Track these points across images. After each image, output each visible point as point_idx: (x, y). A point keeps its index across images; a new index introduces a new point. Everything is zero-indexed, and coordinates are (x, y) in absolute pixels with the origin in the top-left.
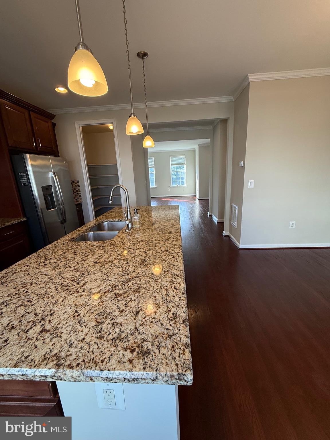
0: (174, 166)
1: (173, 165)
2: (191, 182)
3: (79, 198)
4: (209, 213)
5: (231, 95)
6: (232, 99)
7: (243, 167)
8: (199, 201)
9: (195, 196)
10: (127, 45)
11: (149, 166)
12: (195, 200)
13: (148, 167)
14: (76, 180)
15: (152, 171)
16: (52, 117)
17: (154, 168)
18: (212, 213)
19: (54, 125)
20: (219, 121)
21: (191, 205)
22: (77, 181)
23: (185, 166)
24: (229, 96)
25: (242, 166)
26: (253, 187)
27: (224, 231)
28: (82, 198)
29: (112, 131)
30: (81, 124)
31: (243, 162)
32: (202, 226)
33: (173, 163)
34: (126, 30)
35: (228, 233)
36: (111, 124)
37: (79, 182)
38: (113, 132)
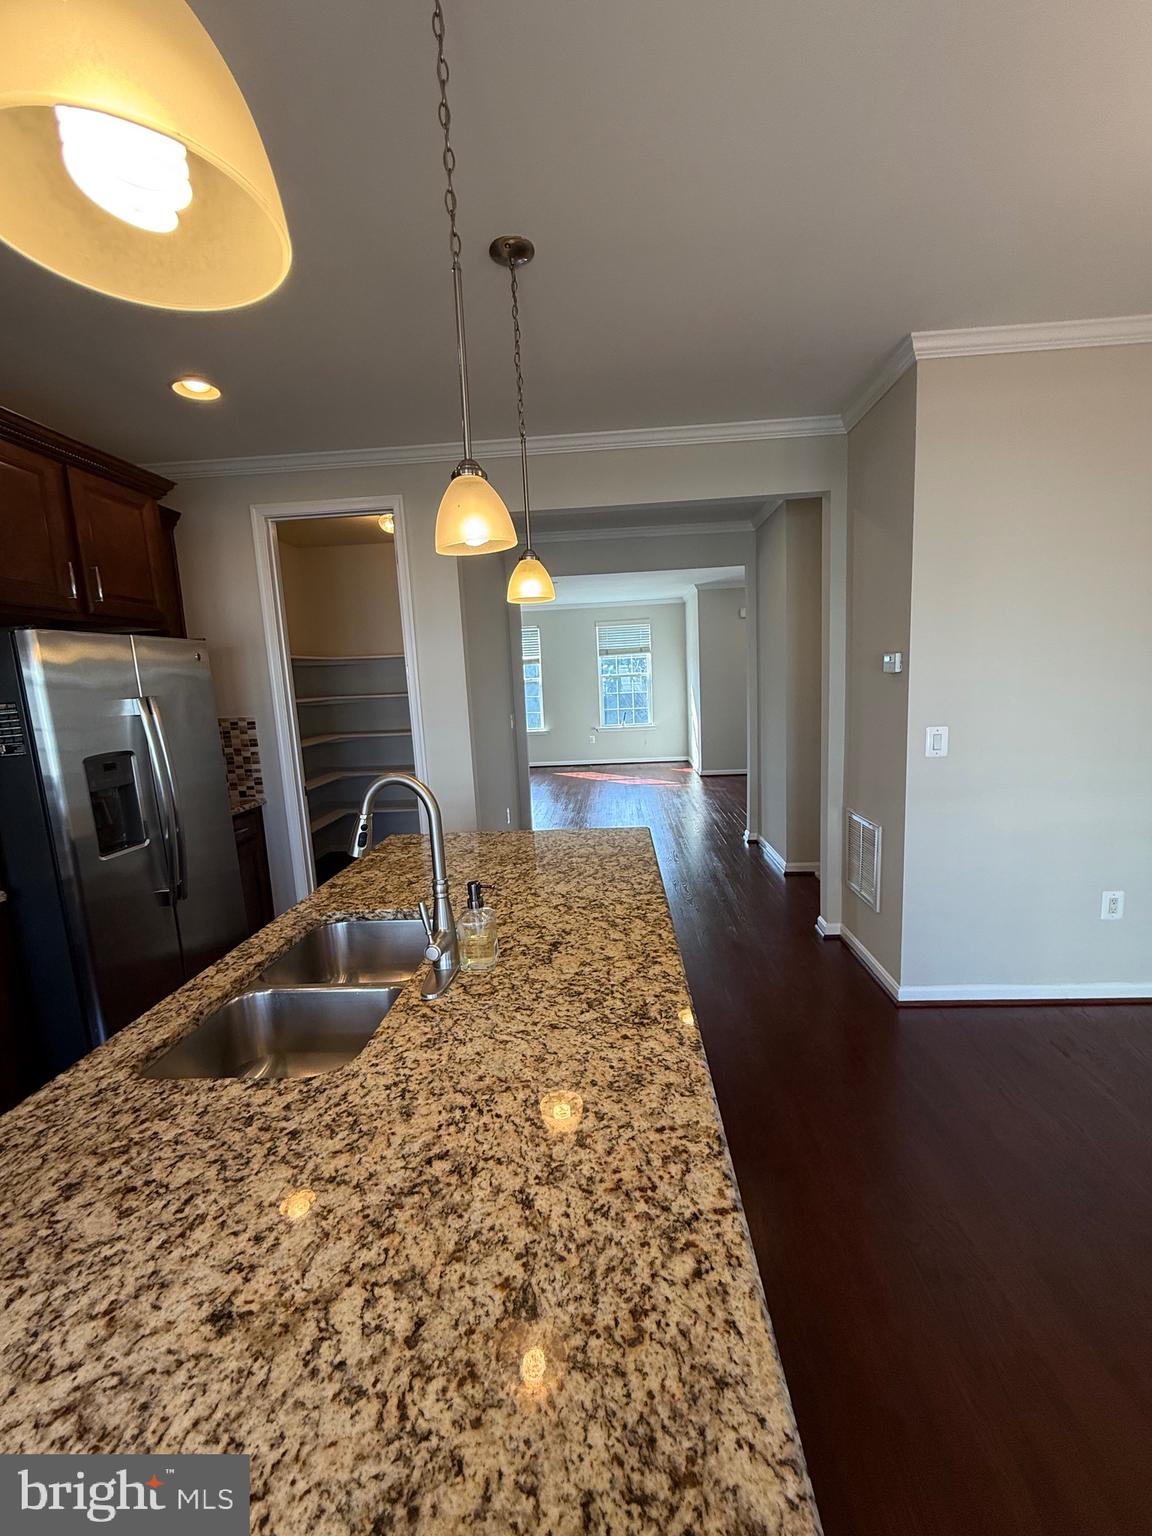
0: (610, 657)
1: (607, 653)
2: (670, 714)
3: (252, 788)
4: (747, 832)
5: (837, 413)
6: (838, 426)
7: (902, 677)
8: (705, 783)
9: (688, 764)
10: (450, 171)
11: (524, 658)
12: (686, 776)
13: (521, 662)
14: (243, 720)
15: (533, 677)
16: (162, 486)
17: (540, 665)
18: (760, 833)
19: (169, 519)
20: (782, 504)
21: (675, 800)
22: (249, 723)
23: (649, 655)
24: (829, 417)
25: (898, 670)
26: (944, 752)
27: (820, 918)
28: (266, 786)
29: (389, 539)
30: (275, 512)
31: (898, 655)
32: (729, 890)
33: (607, 646)
34: (443, 109)
35: (839, 925)
36: (388, 515)
37: (256, 725)
38: (393, 541)
